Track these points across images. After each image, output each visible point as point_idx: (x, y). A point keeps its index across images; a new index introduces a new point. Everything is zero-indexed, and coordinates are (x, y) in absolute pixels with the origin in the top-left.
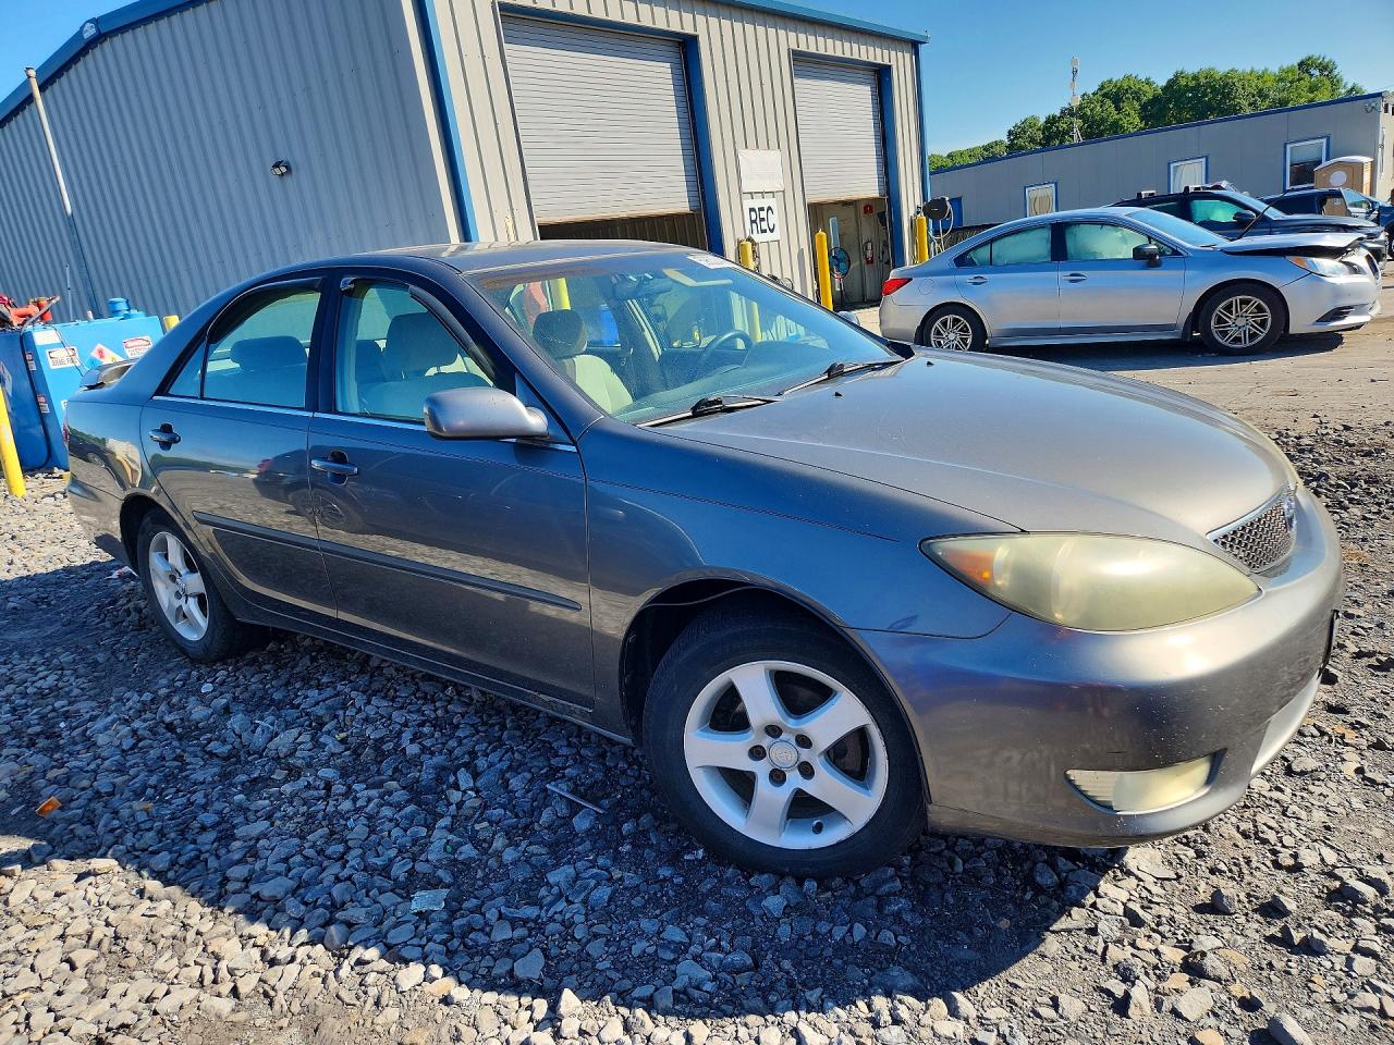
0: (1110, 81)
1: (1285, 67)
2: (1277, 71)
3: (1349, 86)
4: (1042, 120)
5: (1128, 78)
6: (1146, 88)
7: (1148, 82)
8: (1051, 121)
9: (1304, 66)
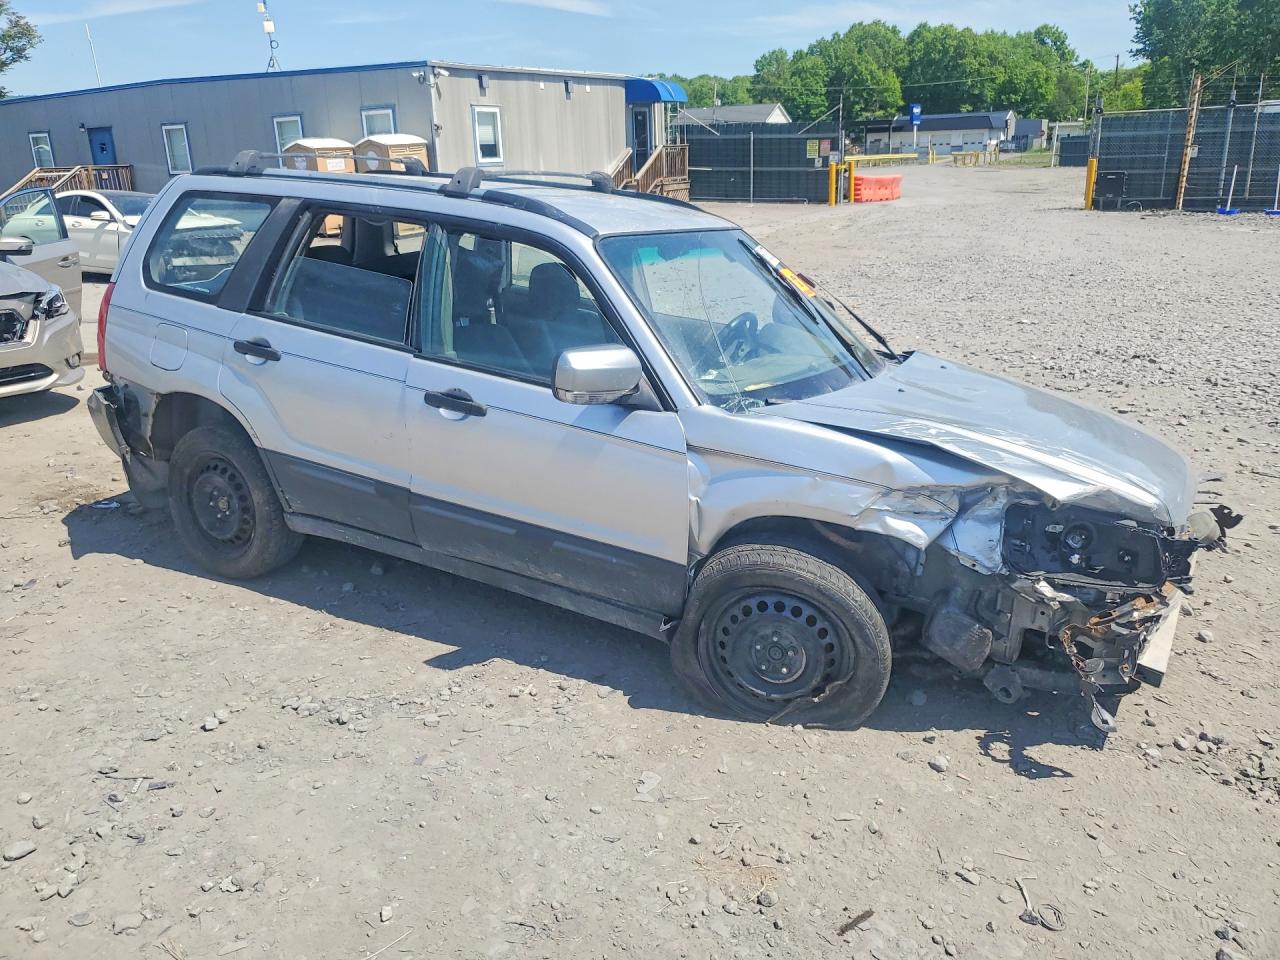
0: (861, 24)
1: (1023, 32)
2: (1014, 36)
3: (1081, 60)
4: (790, 56)
5: (876, 23)
7: (895, 31)
8: (799, 56)
9: (1040, 35)
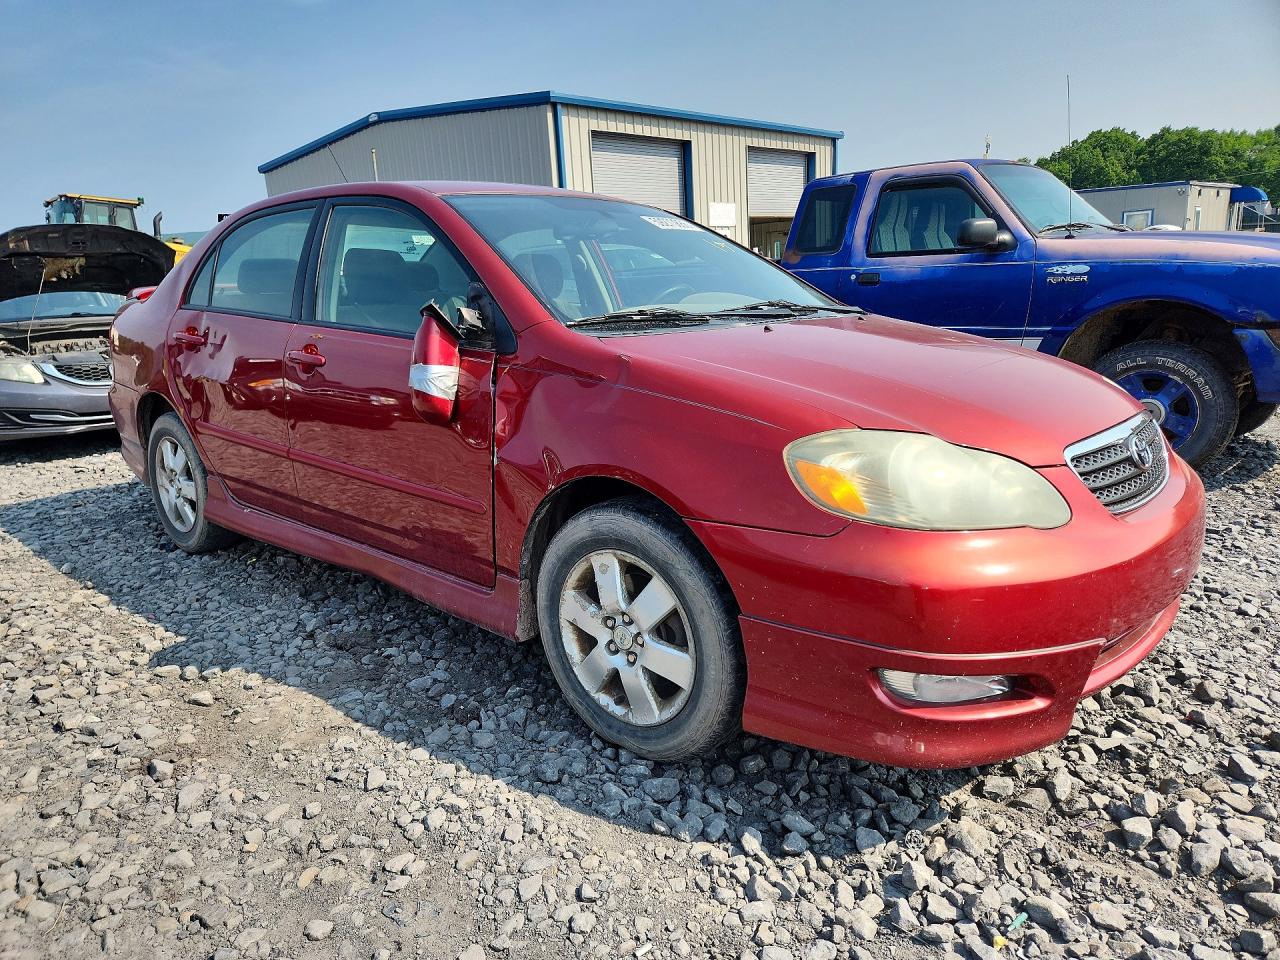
6: (1132, 140)
